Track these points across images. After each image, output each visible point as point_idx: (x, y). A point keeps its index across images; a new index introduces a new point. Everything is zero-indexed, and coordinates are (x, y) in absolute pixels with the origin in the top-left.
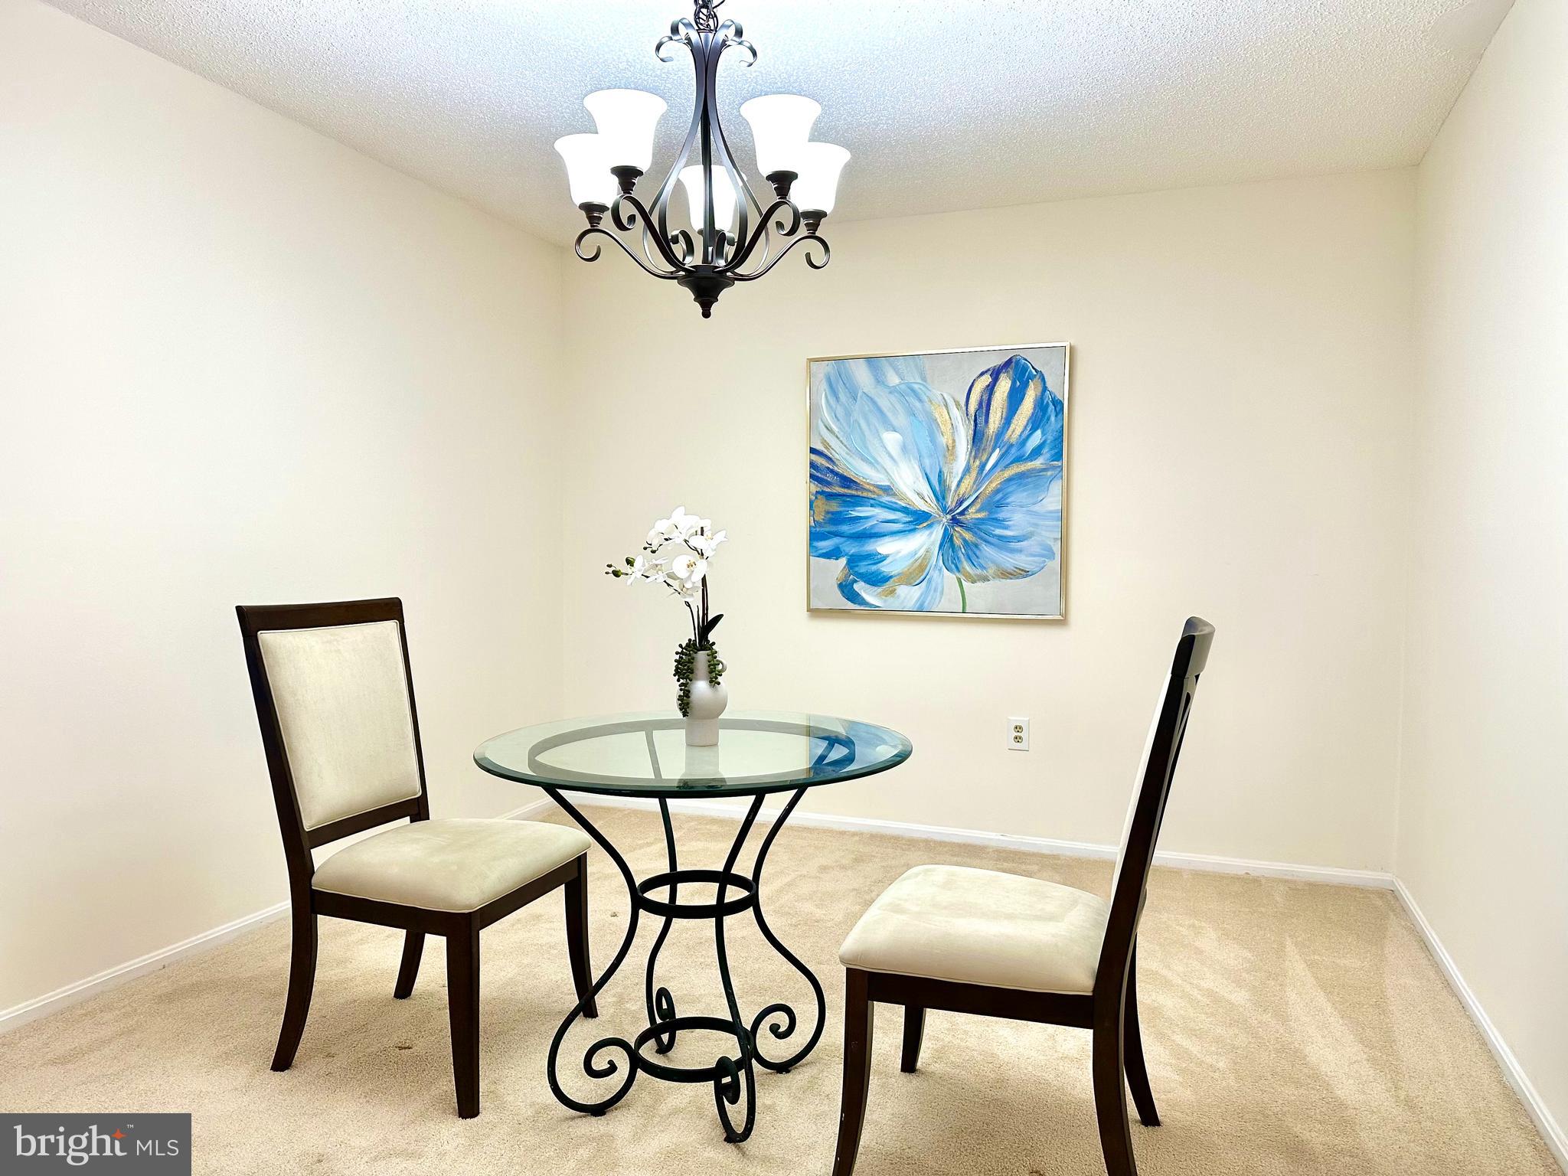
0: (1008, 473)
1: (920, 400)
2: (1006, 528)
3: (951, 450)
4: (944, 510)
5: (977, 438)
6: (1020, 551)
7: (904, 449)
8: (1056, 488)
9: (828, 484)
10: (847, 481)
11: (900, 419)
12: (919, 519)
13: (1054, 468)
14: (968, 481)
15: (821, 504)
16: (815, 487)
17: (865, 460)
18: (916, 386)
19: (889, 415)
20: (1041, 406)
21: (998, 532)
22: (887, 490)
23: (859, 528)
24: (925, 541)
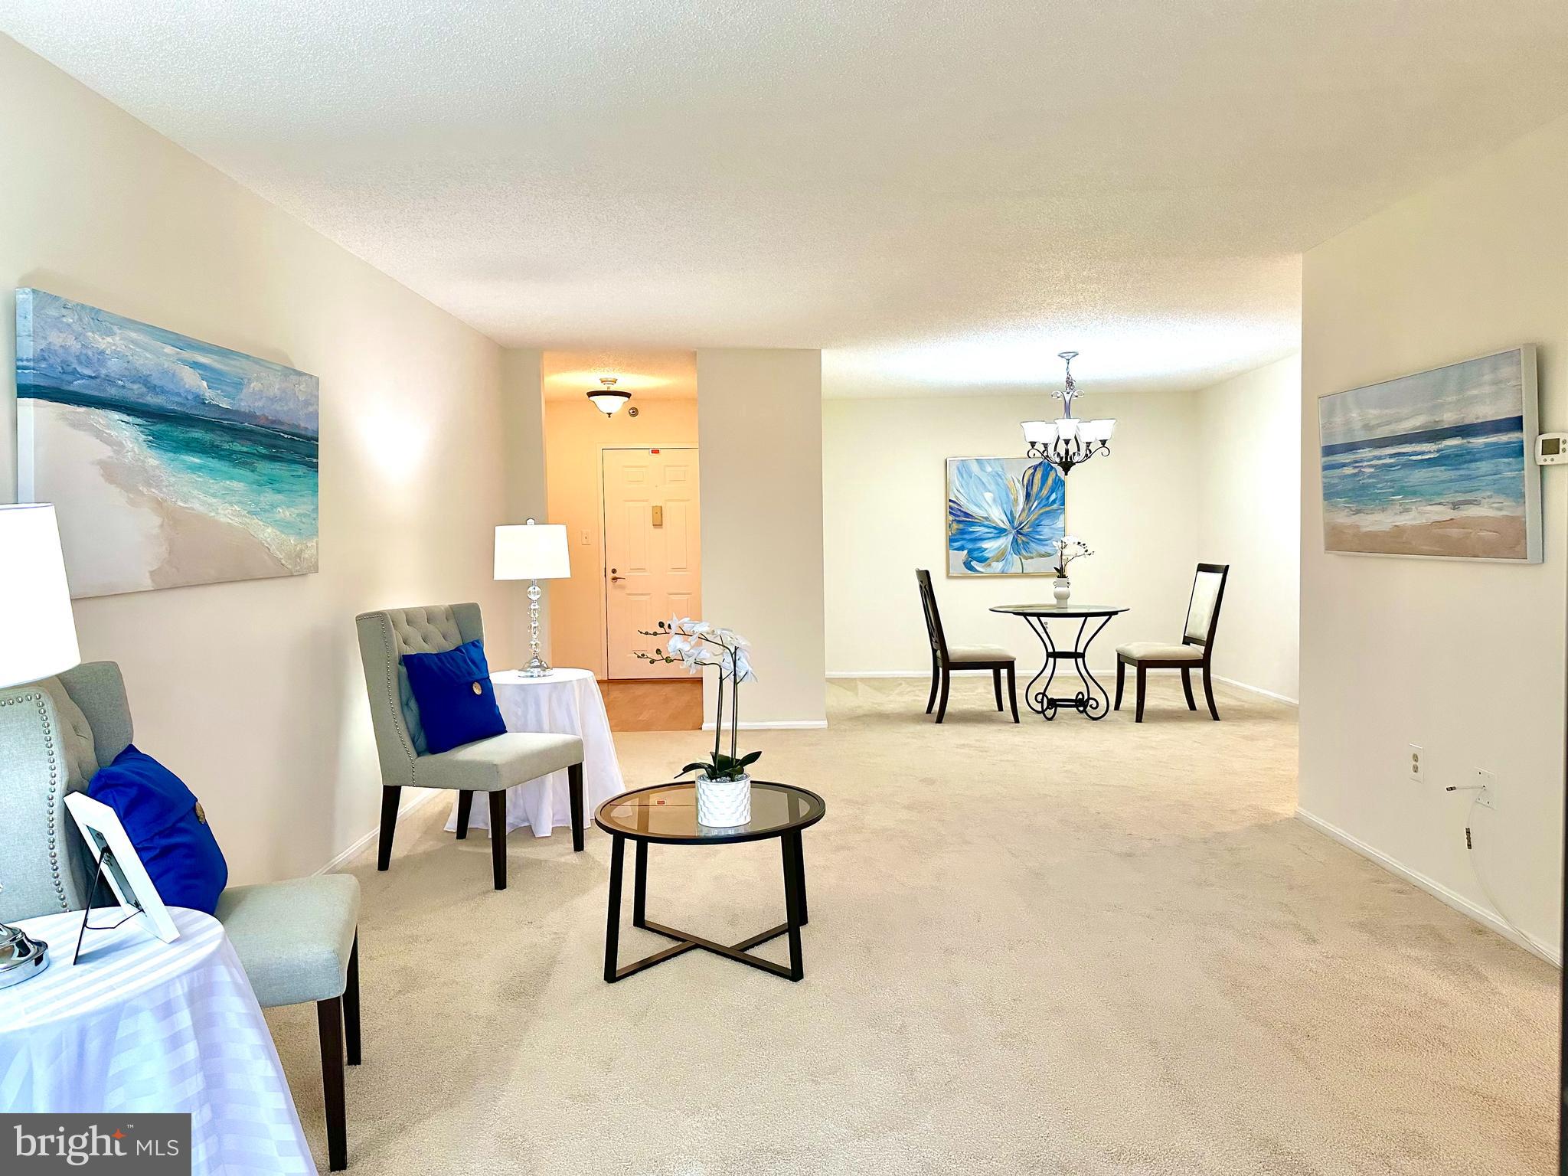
0: (1041, 511)
1: (1002, 479)
2: (1041, 535)
3: (1016, 500)
4: (1013, 527)
5: (1028, 495)
6: (1047, 545)
7: (994, 500)
8: (1062, 517)
9: (958, 516)
10: (967, 515)
11: (993, 487)
12: (1001, 532)
13: (1061, 509)
14: (1024, 515)
15: (955, 526)
16: (951, 518)
17: (976, 505)
18: (1000, 473)
19: (987, 485)
20: (1054, 481)
21: (1038, 537)
22: (986, 519)
23: (973, 536)
24: (1005, 542)
